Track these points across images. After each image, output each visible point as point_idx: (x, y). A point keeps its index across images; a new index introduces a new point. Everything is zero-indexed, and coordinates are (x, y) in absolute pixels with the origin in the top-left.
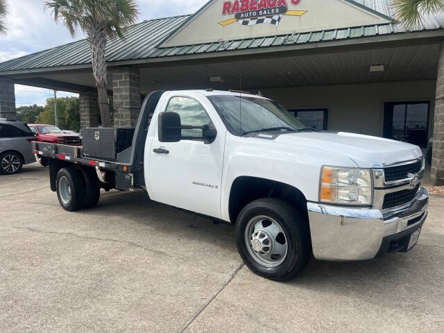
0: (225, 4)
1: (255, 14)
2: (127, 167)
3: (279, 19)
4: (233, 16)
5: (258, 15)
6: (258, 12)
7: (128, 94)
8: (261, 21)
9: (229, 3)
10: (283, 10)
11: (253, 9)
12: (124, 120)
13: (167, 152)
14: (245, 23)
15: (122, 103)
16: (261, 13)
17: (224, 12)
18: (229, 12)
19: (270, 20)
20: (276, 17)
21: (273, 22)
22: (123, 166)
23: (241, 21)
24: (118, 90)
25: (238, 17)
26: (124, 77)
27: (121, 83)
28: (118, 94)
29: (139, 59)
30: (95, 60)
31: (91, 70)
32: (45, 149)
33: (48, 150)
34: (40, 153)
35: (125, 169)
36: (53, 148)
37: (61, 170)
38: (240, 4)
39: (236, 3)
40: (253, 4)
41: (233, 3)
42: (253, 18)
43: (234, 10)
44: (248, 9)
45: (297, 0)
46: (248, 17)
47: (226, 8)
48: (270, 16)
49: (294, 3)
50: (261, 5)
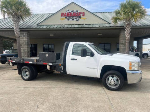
0: (62, 13)
1: (71, 17)
2: (61, 64)
3: (79, 20)
4: (64, 17)
5: (72, 18)
7: (26, 40)
8: (73, 20)
9: (63, 13)
10: (80, 17)
11: (71, 16)
12: (25, 49)
13: (76, 60)
14: (68, 20)
15: (24, 43)
16: (73, 17)
17: (61, 16)
18: (63, 16)
20: (78, 19)
21: (77, 20)
22: (59, 64)
23: (67, 19)
24: (22, 38)
25: (66, 18)
26: (24, 34)
27: (23, 36)
28: (22, 40)
29: (32, 28)
30: (16, 28)
31: (13, 31)
32: (16, 60)
33: (18, 60)
34: (13, 61)
35: (60, 65)
36: (22, 60)
37: (24, 67)
38: (67, 14)
39: (65, 13)
40: (71, 14)
41: (64, 14)
42: (71, 18)
43: (65, 15)
44: (69, 15)
45: (84, 15)
46: (69, 18)
47: (62, 15)
48: (76, 19)
49: (83, 15)
50: (73, 15)
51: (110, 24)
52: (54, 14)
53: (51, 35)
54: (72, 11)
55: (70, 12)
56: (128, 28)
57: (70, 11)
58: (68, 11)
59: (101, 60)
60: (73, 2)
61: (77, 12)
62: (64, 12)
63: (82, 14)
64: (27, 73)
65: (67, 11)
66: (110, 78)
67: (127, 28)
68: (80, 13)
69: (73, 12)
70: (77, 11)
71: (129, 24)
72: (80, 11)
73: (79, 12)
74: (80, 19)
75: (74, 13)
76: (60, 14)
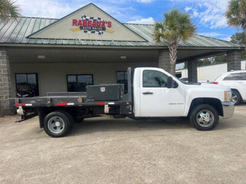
0: (74, 20)
1: (90, 28)
3: (102, 33)
4: (78, 27)
6: (92, 28)
7: (6, 65)
8: (93, 32)
9: (76, 21)
10: (104, 29)
11: (89, 26)
13: (152, 93)
14: (85, 32)
17: (73, 24)
18: (76, 24)
19: (98, 33)
20: (101, 32)
22: (126, 102)
23: (83, 31)
25: (81, 28)
32: (34, 102)
33: (38, 102)
34: (27, 105)
35: (128, 103)
36: (49, 100)
37: (51, 114)
38: (82, 22)
39: (80, 21)
40: (90, 22)
41: (78, 21)
42: (89, 30)
43: (79, 24)
44: (86, 25)
45: (110, 26)
46: (87, 29)
47: (75, 22)
48: (98, 31)
49: (108, 26)
50: (93, 24)
51: (147, 41)
52: (59, 20)
53: (39, 57)
54: (91, 18)
55: (87, 20)
56: (174, 48)
57: (87, 18)
58: (85, 17)
59: (189, 91)
60: (91, 3)
61: (99, 21)
62: (78, 17)
63: (108, 24)
64: (57, 124)
65: (82, 17)
66: (202, 115)
67: (172, 48)
68: (104, 23)
69: (92, 20)
70: (99, 19)
71: (175, 43)
72: (104, 18)
73: (102, 20)
74: (104, 32)
75: (94, 22)
76: (70, 20)
